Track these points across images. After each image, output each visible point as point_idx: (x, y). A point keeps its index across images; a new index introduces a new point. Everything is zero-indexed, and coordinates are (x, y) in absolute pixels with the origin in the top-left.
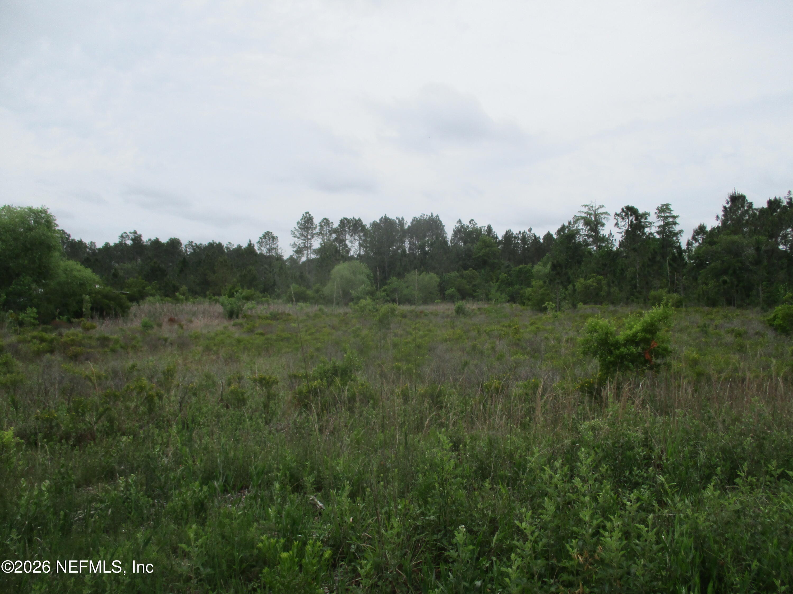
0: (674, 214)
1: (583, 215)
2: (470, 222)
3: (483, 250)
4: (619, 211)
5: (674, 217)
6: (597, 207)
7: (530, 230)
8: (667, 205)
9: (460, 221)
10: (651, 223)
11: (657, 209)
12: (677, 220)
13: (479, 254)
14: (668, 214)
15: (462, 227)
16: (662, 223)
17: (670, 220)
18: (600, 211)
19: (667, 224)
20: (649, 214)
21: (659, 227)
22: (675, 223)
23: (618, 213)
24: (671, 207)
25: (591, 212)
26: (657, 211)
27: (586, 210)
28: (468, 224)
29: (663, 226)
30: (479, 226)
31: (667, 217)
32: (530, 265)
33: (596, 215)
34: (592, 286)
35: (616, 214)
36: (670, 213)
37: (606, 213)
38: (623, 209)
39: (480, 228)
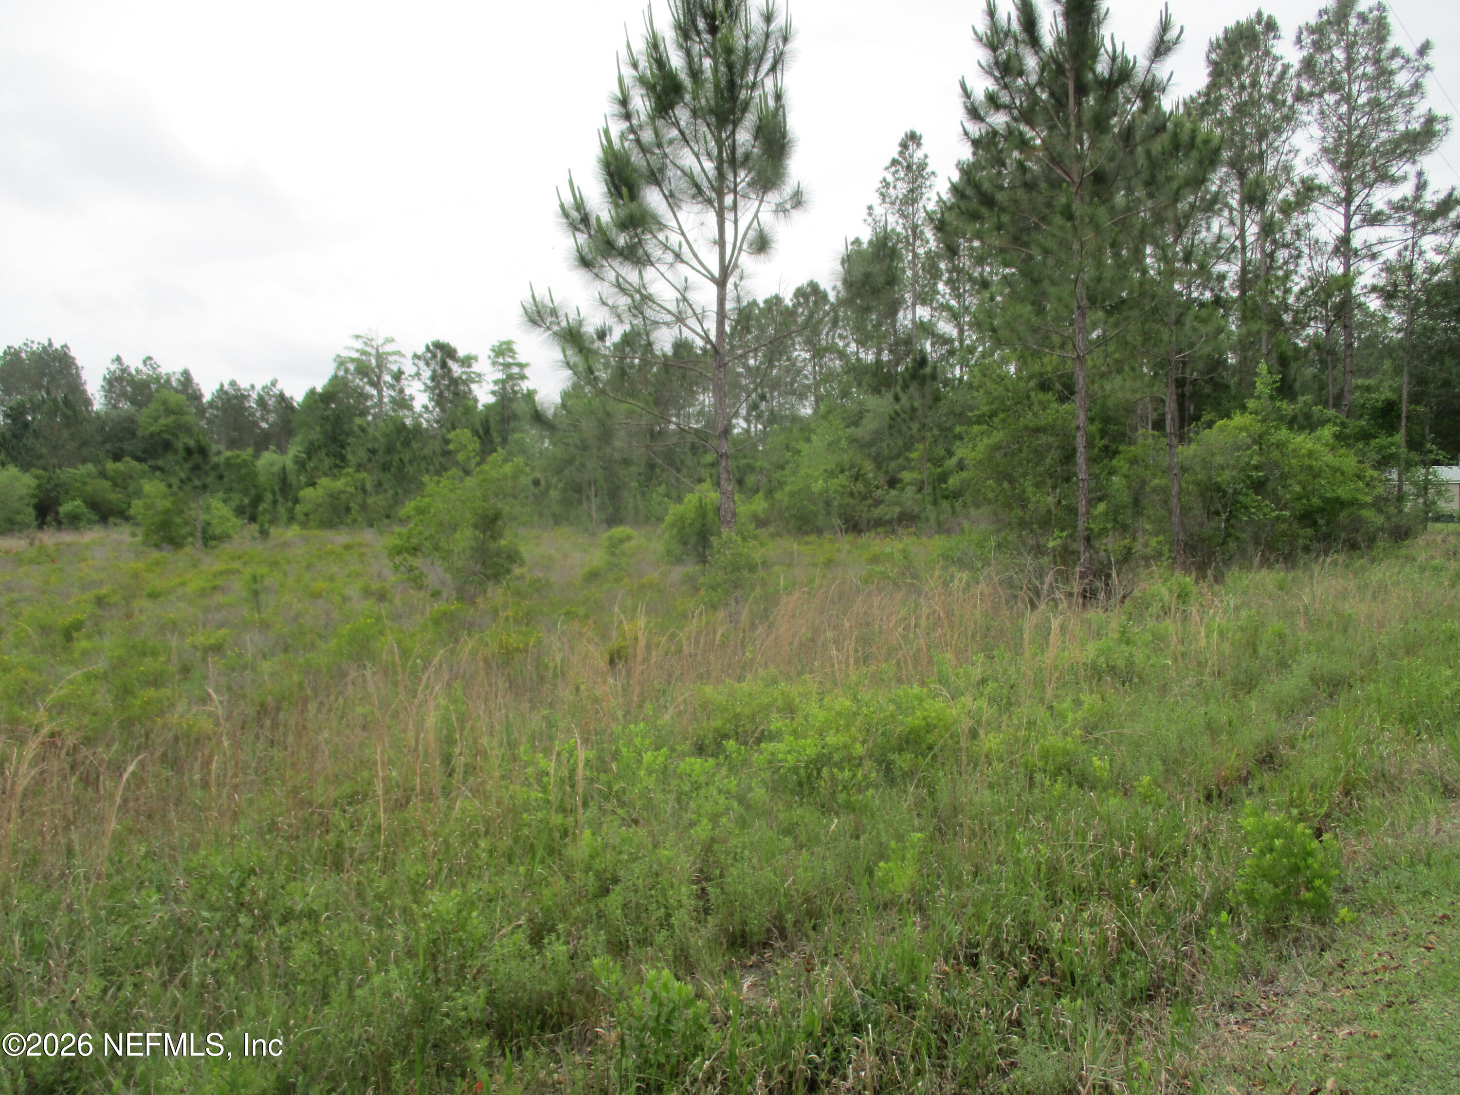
0: (521, 358)
1: (355, 355)
2: (145, 362)
3: (163, 421)
4: (421, 350)
5: (521, 366)
6: (380, 341)
7: (274, 383)
8: (509, 343)
9: (119, 359)
10: (479, 375)
11: (493, 350)
12: (527, 372)
13: (152, 429)
14: (510, 360)
15: (124, 370)
16: (500, 376)
17: (515, 370)
18: (388, 348)
19: (510, 377)
20: (476, 358)
21: (496, 382)
22: (523, 377)
23: (419, 353)
24: (515, 347)
25: (369, 349)
26: (492, 354)
27: (359, 345)
28: (141, 366)
29: (503, 382)
30: (163, 370)
31: (508, 366)
32: (250, 450)
33: (379, 356)
34: (344, 492)
35: (416, 356)
36: (513, 358)
37: (398, 353)
38: (428, 347)
39: (168, 375)
